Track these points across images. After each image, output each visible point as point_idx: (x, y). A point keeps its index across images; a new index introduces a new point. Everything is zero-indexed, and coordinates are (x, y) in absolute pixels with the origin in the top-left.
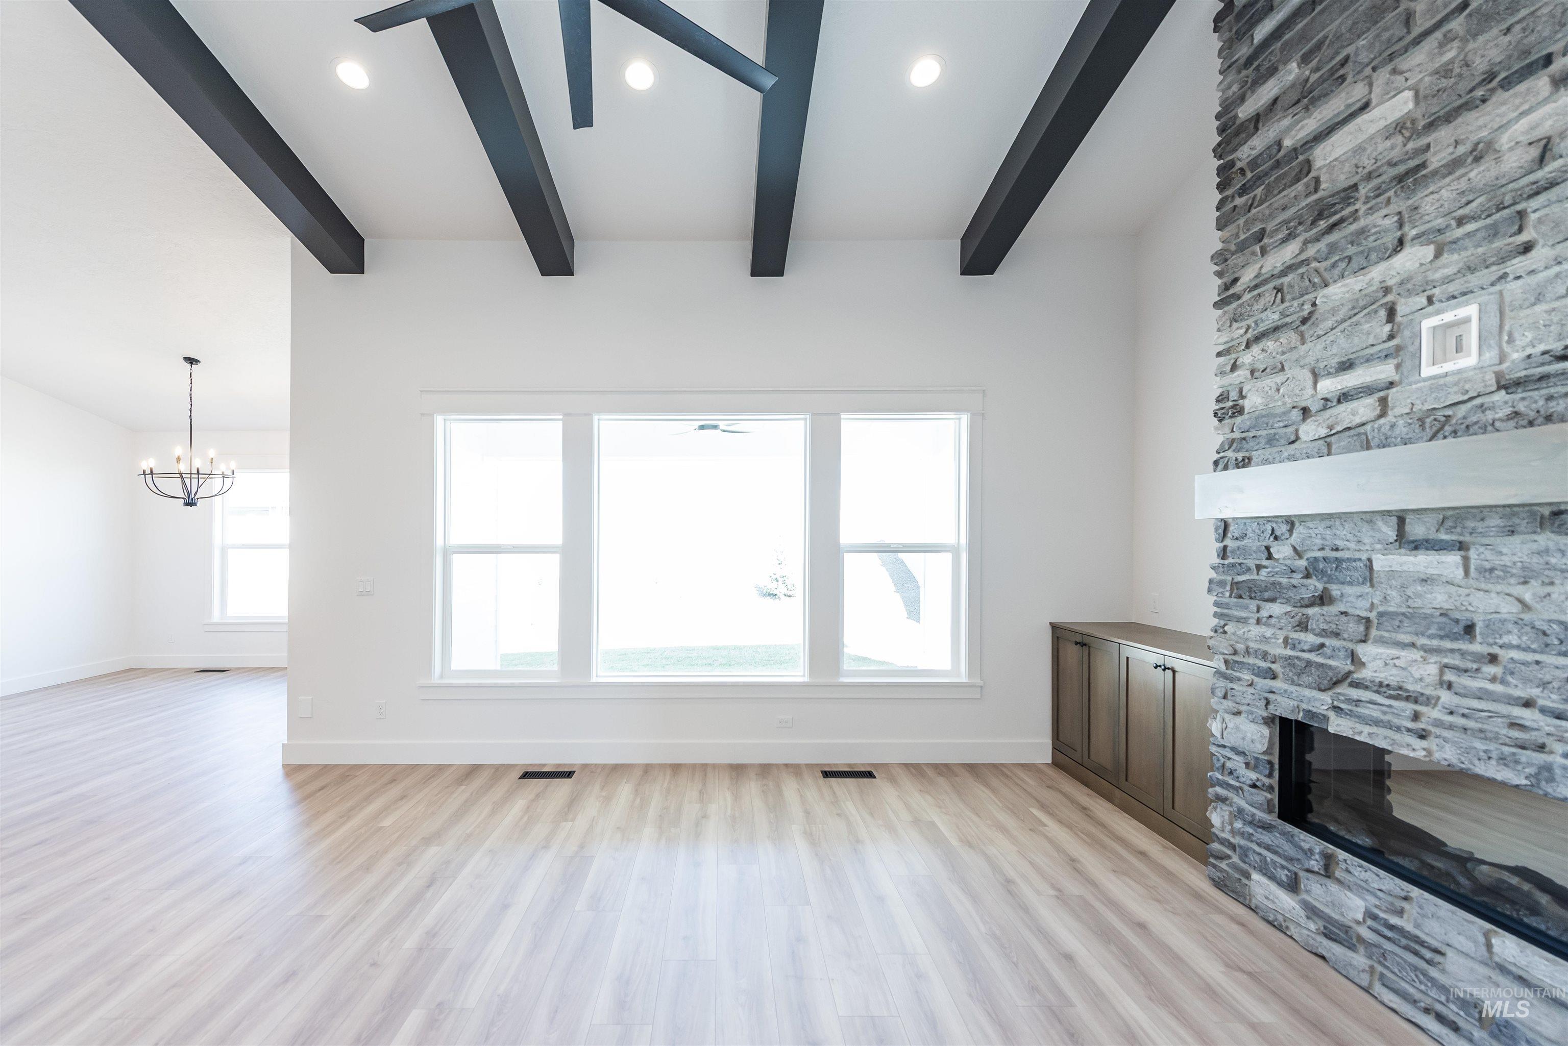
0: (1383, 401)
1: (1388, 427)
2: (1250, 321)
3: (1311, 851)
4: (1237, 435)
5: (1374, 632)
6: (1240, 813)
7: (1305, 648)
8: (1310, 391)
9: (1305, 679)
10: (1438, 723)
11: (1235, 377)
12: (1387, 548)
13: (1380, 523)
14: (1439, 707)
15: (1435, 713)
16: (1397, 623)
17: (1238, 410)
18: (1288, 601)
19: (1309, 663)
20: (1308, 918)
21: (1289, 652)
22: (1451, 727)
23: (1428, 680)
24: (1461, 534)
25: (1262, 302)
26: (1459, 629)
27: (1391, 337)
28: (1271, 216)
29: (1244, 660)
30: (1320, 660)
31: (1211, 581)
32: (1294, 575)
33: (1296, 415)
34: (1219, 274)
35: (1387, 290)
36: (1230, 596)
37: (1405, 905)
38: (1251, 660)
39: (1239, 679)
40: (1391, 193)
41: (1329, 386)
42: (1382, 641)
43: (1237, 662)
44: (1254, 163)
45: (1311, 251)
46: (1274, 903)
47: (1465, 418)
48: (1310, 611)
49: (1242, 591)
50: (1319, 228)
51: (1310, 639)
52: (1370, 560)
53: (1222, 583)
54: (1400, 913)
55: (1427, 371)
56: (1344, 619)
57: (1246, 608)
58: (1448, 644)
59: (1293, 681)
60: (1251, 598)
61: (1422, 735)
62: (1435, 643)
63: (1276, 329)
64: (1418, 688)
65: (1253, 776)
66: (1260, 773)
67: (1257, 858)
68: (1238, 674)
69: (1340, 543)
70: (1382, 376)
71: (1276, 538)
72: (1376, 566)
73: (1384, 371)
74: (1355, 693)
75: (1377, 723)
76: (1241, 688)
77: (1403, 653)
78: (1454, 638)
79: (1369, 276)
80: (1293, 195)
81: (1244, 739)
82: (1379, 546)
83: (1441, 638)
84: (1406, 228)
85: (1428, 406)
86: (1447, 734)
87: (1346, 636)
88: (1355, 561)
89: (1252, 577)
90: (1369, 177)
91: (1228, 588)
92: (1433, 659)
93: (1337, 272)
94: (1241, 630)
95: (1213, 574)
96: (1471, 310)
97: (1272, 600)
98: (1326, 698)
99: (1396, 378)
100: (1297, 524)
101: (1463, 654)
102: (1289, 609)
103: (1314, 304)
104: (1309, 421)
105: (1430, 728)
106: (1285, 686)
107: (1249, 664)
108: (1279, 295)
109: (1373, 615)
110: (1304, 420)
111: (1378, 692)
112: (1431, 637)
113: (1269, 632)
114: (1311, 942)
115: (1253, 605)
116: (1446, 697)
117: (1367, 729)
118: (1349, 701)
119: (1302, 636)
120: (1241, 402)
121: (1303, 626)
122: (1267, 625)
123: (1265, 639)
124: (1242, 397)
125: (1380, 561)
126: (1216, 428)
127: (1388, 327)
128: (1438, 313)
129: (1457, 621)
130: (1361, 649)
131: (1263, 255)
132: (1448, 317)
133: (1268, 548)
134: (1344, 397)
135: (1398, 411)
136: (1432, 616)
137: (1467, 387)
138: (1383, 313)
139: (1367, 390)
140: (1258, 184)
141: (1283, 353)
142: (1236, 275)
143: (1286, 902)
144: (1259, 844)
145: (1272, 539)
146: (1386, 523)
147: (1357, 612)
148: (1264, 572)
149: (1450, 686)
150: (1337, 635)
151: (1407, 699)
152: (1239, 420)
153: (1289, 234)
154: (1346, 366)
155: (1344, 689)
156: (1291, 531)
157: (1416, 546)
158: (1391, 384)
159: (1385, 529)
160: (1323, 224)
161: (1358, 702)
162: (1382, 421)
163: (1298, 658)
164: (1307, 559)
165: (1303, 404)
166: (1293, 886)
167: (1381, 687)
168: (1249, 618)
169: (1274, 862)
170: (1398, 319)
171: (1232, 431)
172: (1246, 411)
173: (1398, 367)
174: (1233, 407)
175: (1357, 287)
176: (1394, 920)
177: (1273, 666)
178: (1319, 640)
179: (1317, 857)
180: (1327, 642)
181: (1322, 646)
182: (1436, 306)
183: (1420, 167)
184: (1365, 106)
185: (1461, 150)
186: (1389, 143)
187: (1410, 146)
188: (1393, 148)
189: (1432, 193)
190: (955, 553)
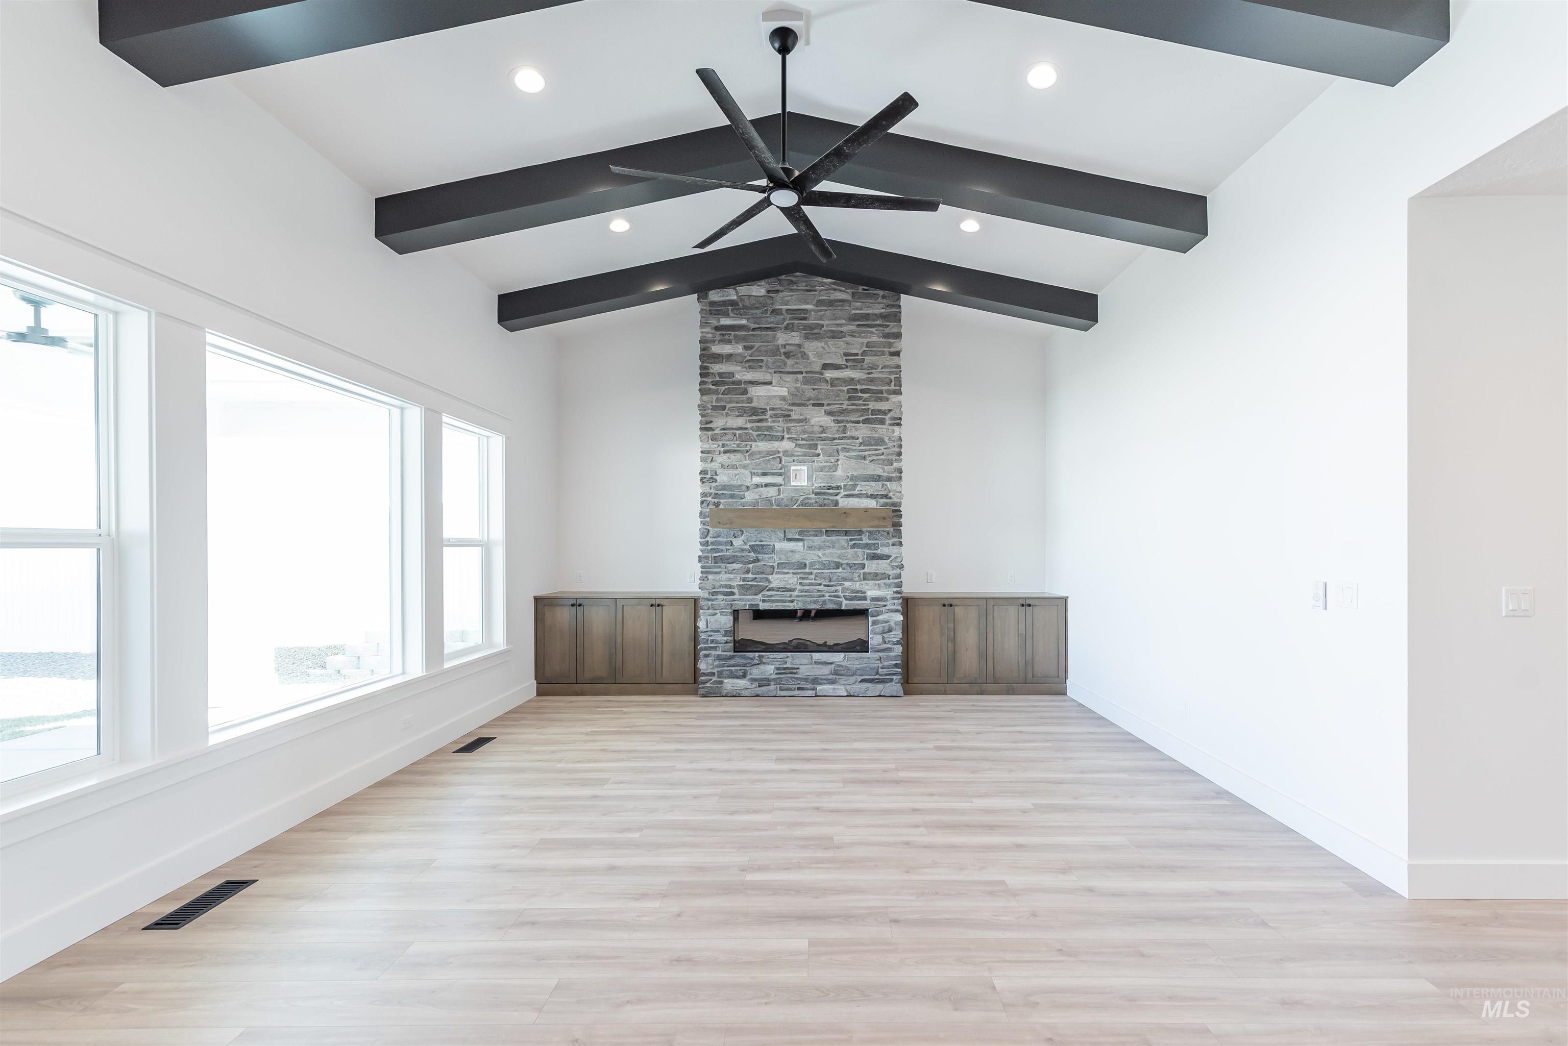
0: (779, 490)
1: (781, 499)
2: (720, 443)
3: (754, 657)
4: (713, 491)
5: (776, 570)
6: (719, 658)
7: (750, 580)
8: (750, 480)
9: (749, 592)
10: (798, 596)
11: (713, 465)
12: (780, 541)
13: (778, 532)
14: (797, 591)
15: (796, 593)
16: (784, 566)
17: (713, 480)
18: (742, 562)
19: (751, 586)
20: (752, 684)
21: (742, 583)
22: (802, 596)
23: (794, 583)
24: (803, 536)
25: (727, 438)
26: (803, 565)
27: (781, 469)
28: (730, 402)
29: (718, 590)
30: (756, 584)
31: (699, 557)
32: (744, 552)
33: (744, 488)
34: (703, 416)
35: (779, 452)
36: (712, 563)
37: (787, 659)
38: (722, 590)
39: (717, 599)
40: (781, 419)
41: (757, 480)
42: (778, 573)
43: (714, 592)
44: (721, 375)
45: (749, 425)
46: (736, 686)
47: (802, 500)
48: (751, 566)
49: (716, 560)
50: (752, 418)
51: (750, 576)
52: (774, 545)
53: (707, 558)
54: (786, 663)
55: (792, 484)
56: (766, 567)
57: (720, 567)
58: (799, 571)
59: (744, 594)
60: (723, 563)
61: (792, 601)
62: (795, 571)
63: (735, 451)
64: (790, 587)
65: (725, 638)
66: (728, 636)
67: (727, 673)
68: (715, 597)
69: (763, 539)
70: (778, 481)
71: (735, 537)
72: (776, 548)
73: (778, 480)
74: (769, 593)
75: (778, 601)
76: (717, 603)
77: (786, 576)
78: (801, 568)
79: (774, 445)
80: (741, 399)
81: (720, 624)
82: (777, 540)
83: (798, 569)
84: (785, 433)
85: (793, 495)
86: (800, 599)
87: (766, 573)
88: (769, 545)
89: (723, 554)
90: (773, 409)
91: (710, 559)
92: (796, 576)
93: (761, 438)
94: (718, 577)
95: (700, 554)
96: (805, 468)
97: (732, 563)
98: (760, 597)
99: (783, 483)
100: (745, 532)
101: (804, 573)
102: (741, 566)
103: (751, 447)
104: (749, 492)
105: (795, 598)
106: (740, 597)
107: (721, 591)
108: (735, 437)
109: (775, 565)
110: (747, 491)
111: (777, 591)
112: (794, 569)
113: (731, 576)
114: (753, 692)
115: (723, 565)
116: (799, 587)
117: (774, 604)
118: (768, 596)
119: (746, 576)
120: (714, 477)
121: (748, 572)
122: (731, 573)
123: (730, 579)
124: (716, 475)
125: (778, 546)
126: (701, 486)
127: (780, 465)
128: (796, 465)
129: (802, 563)
130: (770, 577)
131: (726, 416)
132: (799, 468)
133: (731, 542)
134: (766, 485)
135: (785, 495)
136: (795, 562)
137: (805, 491)
138: (778, 459)
139: (774, 485)
140: (723, 385)
141: (737, 461)
142: (712, 419)
143: (742, 683)
144: (728, 666)
145: (733, 537)
146: (780, 532)
147: (769, 564)
148: (730, 551)
149: (801, 584)
150: (762, 573)
151: (788, 591)
152: (713, 485)
153: (740, 415)
154: (764, 474)
155: (765, 593)
156: (742, 534)
157: (790, 540)
158: (781, 485)
159: (779, 534)
160: (754, 418)
161: (771, 596)
162: (778, 497)
163: (746, 584)
164: (749, 545)
165: (746, 485)
166: (744, 676)
167: (779, 589)
168: (721, 572)
169: (736, 670)
170: (783, 462)
171: (711, 489)
172: (718, 482)
173: (784, 479)
174: (712, 478)
175: (769, 447)
176: (785, 666)
177: (733, 590)
178: (755, 576)
179: (757, 658)
180: (757, 576)
181: (756, 578)
182: (795, 463)
183: (790, 416)
184: (770, 383)
185: (802, 417)
186: (780, 402)
187: (786, 406)
188: (781, 404)
189: (794, 426)
190: (486, 547)
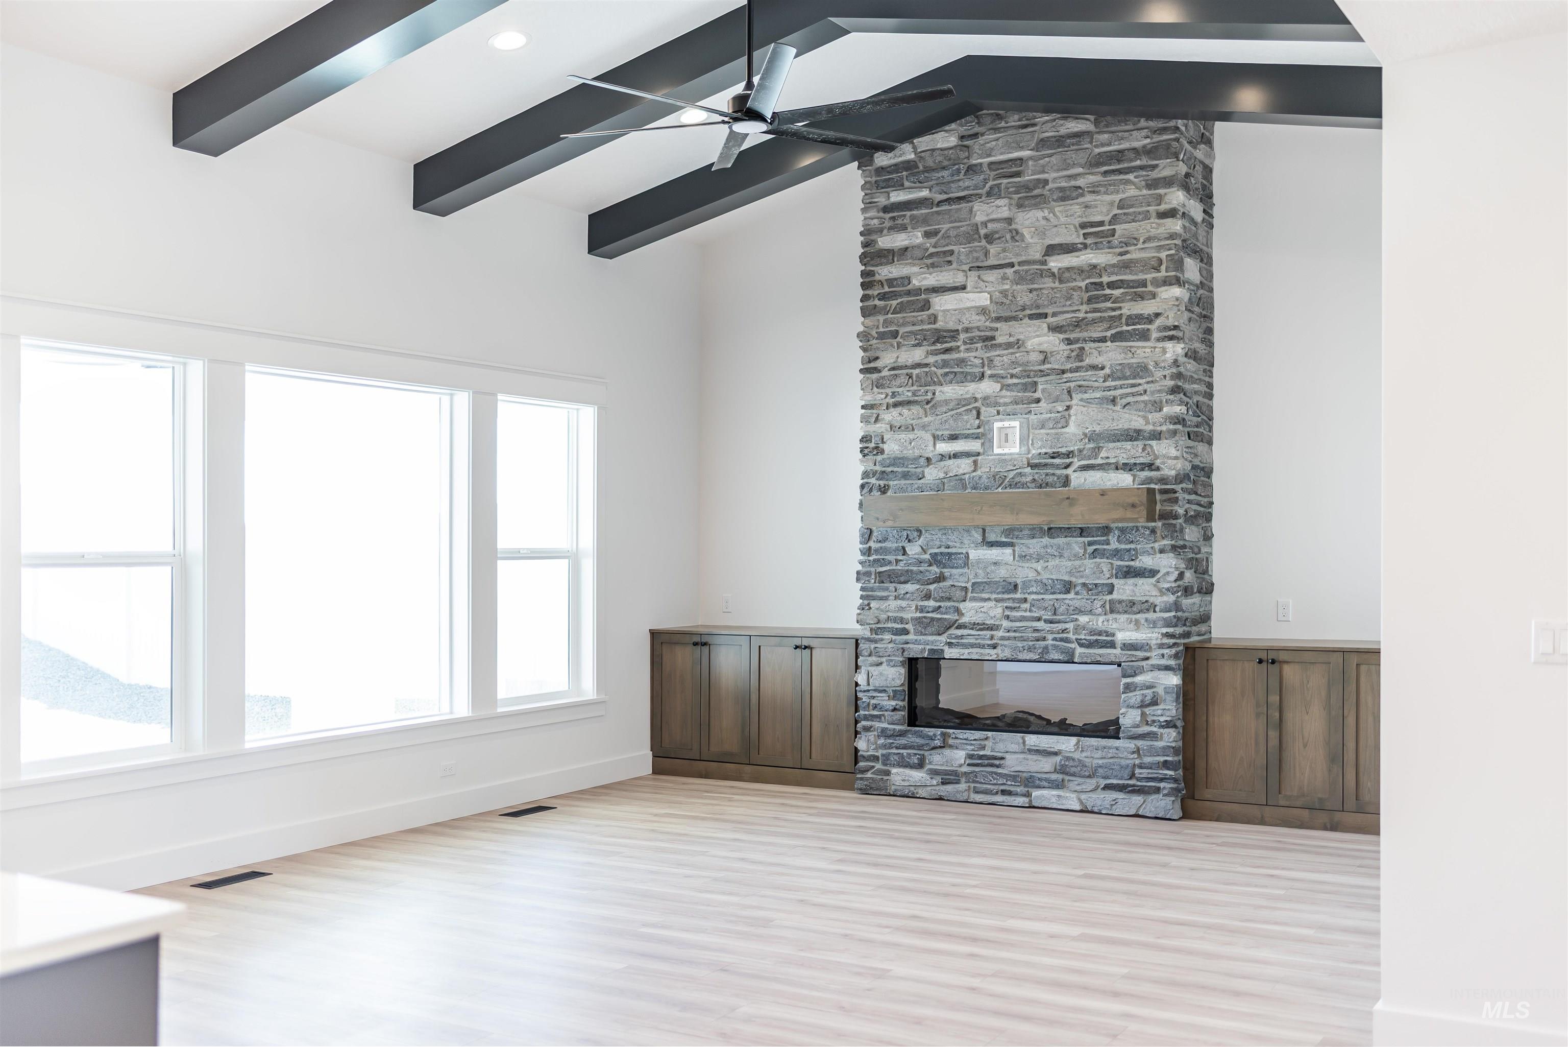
0: (975, 462)
1: (978, 478)
2: (889, 391)
3: (935, 735)
4: (878, 468)
5: (970, 595)
6: (884, 733)
7: (930, 610)
8: (932, 448)
9: (929, 630)
10: (1003, 638)
11: (879, 427)
12: (977, 546)
13: (973, 532)
14: (1002, 630)
15: (1000, 633)
16: (982, 588)
17: (879, 450)
18: (918, 582)
19: (932, 619)
20: (931, 778)
21: (918, 615)
22: (1009, 639)
23: (998, 616)
24: (1012, 538)
25: (898, 382)
26: (1011, 587)
27: (979, 427)
28: (904, 325)
29: (885, 626)
30: (939, 616)
31: (858, 573)
32: (922, 565)
33: (922, 461)
34: (864, 350)
35: (976, 400)
36: (875, 583)
37: (986, 742)
38: (890, 625)
39: (882, 640)
40: (979, 345)
41: (944, 447)
42: (974, 599)
43: (879, 628)
44: (891, 282)
45: (931, 359)
46: (908, 780)
47: (1013, 478)
48: (932, 587)
49: (883, 578)
50: (936, 348)
51: (932, 603)
52: (967, 553)
53: (868, 574)
54: (983, 748)
55: (997, 451)
56: (953, 589)
57: (887, 589)
58: (1006, 596)
59: (922, 632)
60: (891, 582)
61: (994, 647)
62: (1000, 596)
63: (909, 403)
64: (992, 622)
65: (893, 703)
66: (898, 700)
67: (896, 757)
68: (880, 637)
69: (950, 543)
70: (974, 448)
71: (909, 541)
72: (971, 557)
73: (974, 446)
74: (959, 632)
75: (972, 646)
76: (882, 646)
77: (985, 604)
78: (1008, 592)
79: (967, 389)
80: (920, 318)
81: (886, 680)
82: (973, 545)
83: (1003, 593)
84: (986, 368)
85: (996, 470)
86: (1006, 642)
87: (955, 599)
88: (959, 554)
89: (891, 568)
90: (967, 330)
91: (873, 577)
92: (1000, 605)
93: (948, 378)
94: (884, 605)
95: (860, 568)
96: (1016, 424)
97: (905, 582)
98: (943, 638)
99: (981, 451)
100: (923, 532)
101: (1014, 600)
102: (918, 587)
103: (934, 394)
104: (931, 466)
105: (999, 642)
106: (916, 637)
107: (889, 628)
108: (910, 380)
109: (969, 585)
110: (928, 466)
111: (972, 629)
112: (998, 593)
113: (904, 603)
114: (934, 792)
115: (892, 586)
116: (1006, 624)
117: (967, 651)
118: (957, 637)
119: (926, 603)
120: (881, 445)
121: (928, 597)
122: (903, 599)
123: (902, 609)
124: (883, 442)
125: (974, 554)
126: (861, 461)
127: (977, 422)
128: (1001, 420)
129: (1010, 583)
130: (962, 606)
131: (898, 348)
132: (1006, 424)
133: (904, 548)
134: (956, 456)
135: (983, 470)
136: (999, 582)
137: (1015, 463)
138: (974, 412)
139: (967, 455)
140: (893, 298)
141: (913, 419)
142: (878, 354)
143: (917, 775)
144: (897, 748)
145: (907, 541)
146: (976, 532)
147: (960, 584)
148: (902, 564)
149: (1008, 617)
150: (949, 599)
151: (988, 629)
152: (879, 458)
153: (918, 344)
154: (954, 438)
155: (954, 631)
156: (920, 536)
157: (992, 544)
158: (978, 454)
159: (976, 535)
160: (939, 346)
161: (962, 637)
162: (974, 474)
163: (925, 617)
164: (930, 554)
165: (927, 455)
166: (920, 765)
167: (974, 626)
168: (889, 596)
169: (909, 754)
170: (982, 418)
171: (875, 465)
172: (886, 453)
173: (983, 444)
174: (877, 448)
175: (961, 393)
176: (982, 753)
177: (906, 626)
178: (938, 604)
179: (939, 737)
180: (942, 604)
181: (940, 607)
182: (1000, 416)
183: (993, 338)
184: (964, 288)
185: (1012, 339)
186: (978, 318)
187: (987, 324)
188: (979, 321)
189: (999, 356)
190: (574, 559)
